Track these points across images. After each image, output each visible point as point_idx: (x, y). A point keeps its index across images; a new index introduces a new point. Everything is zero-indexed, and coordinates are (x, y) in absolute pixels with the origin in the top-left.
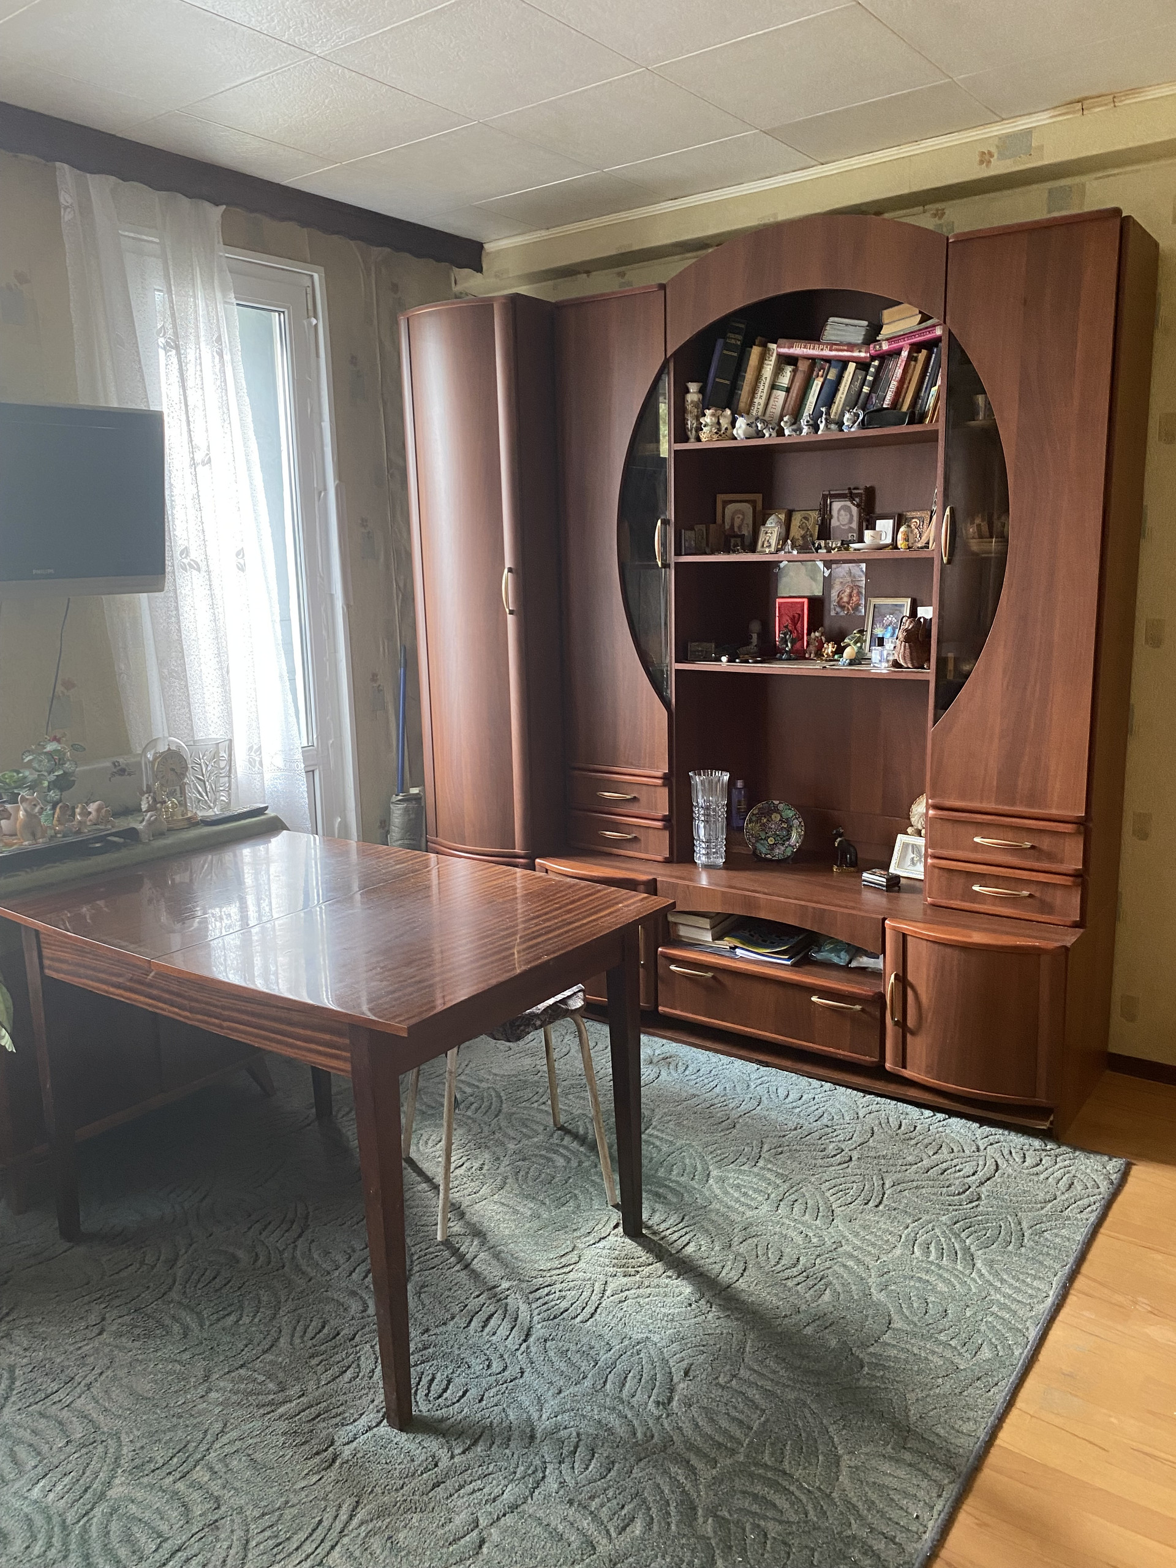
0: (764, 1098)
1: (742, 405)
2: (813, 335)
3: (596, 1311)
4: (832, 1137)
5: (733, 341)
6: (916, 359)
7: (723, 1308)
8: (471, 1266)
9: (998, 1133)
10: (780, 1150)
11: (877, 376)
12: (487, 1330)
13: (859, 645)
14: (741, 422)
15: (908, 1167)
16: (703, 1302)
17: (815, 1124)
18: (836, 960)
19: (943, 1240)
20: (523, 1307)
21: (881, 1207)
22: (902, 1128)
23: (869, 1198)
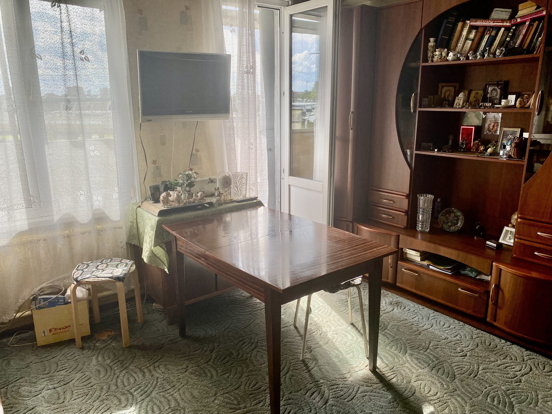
0: (434, 325)
1: (452, 47)
2: (486, 16)
3: (353, 398)
4: (460, 345)
5: (451, 20)
6: (533, 25)
7: (403, 407)
8: (311, 372)
9: (534, 355)
10: (437, 346)
11: (514, 34)
12: (312, 397)
13: (495, 147)
14: (451, 54)
15: (491, 363)
16: (395, 403)
17: (453, 338)
18: (471, 275)
19: (501, 397)
20: (327, 391)
21: (476, 378)
22: (491, 346)
23: (471, 373)
